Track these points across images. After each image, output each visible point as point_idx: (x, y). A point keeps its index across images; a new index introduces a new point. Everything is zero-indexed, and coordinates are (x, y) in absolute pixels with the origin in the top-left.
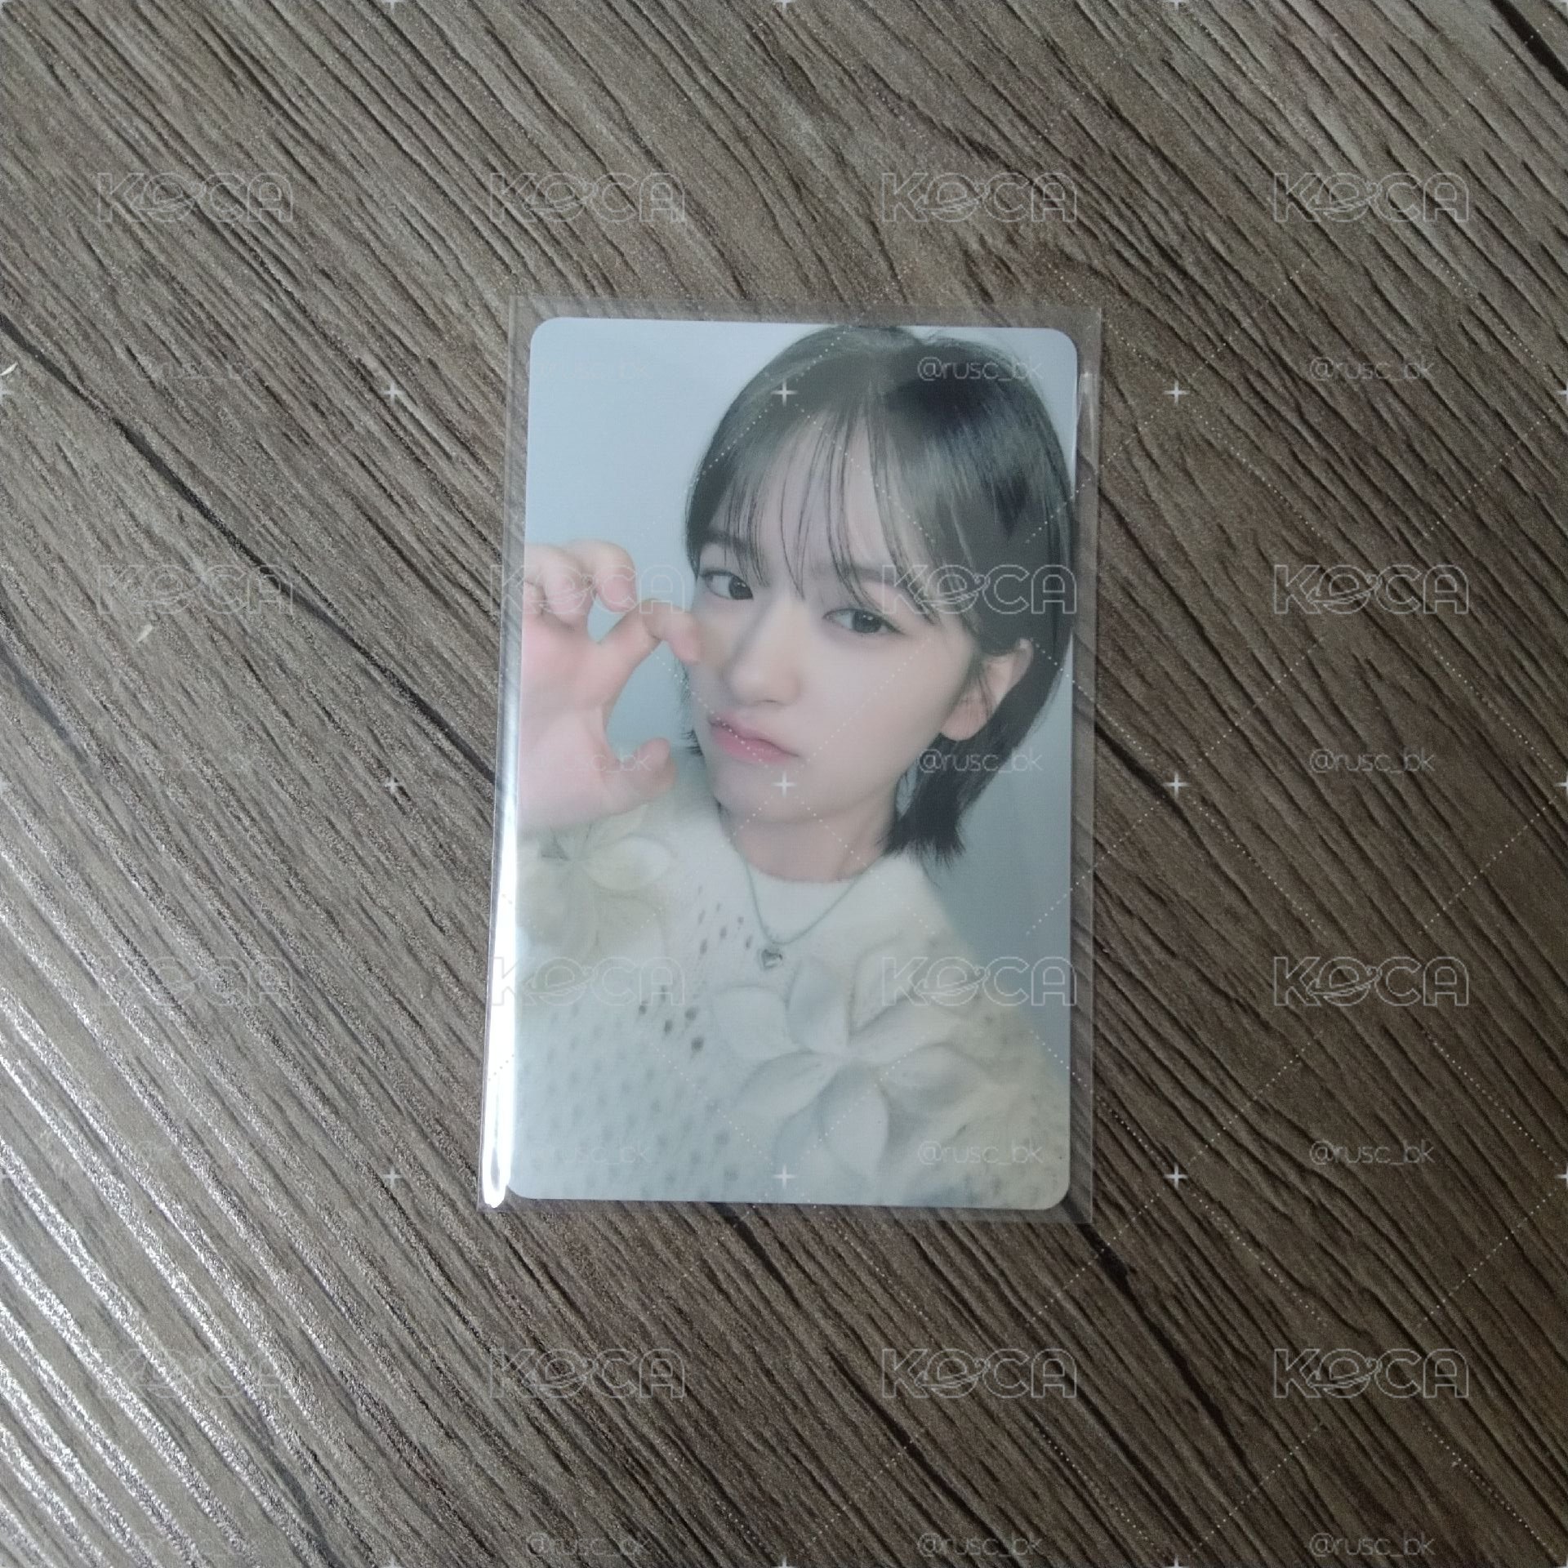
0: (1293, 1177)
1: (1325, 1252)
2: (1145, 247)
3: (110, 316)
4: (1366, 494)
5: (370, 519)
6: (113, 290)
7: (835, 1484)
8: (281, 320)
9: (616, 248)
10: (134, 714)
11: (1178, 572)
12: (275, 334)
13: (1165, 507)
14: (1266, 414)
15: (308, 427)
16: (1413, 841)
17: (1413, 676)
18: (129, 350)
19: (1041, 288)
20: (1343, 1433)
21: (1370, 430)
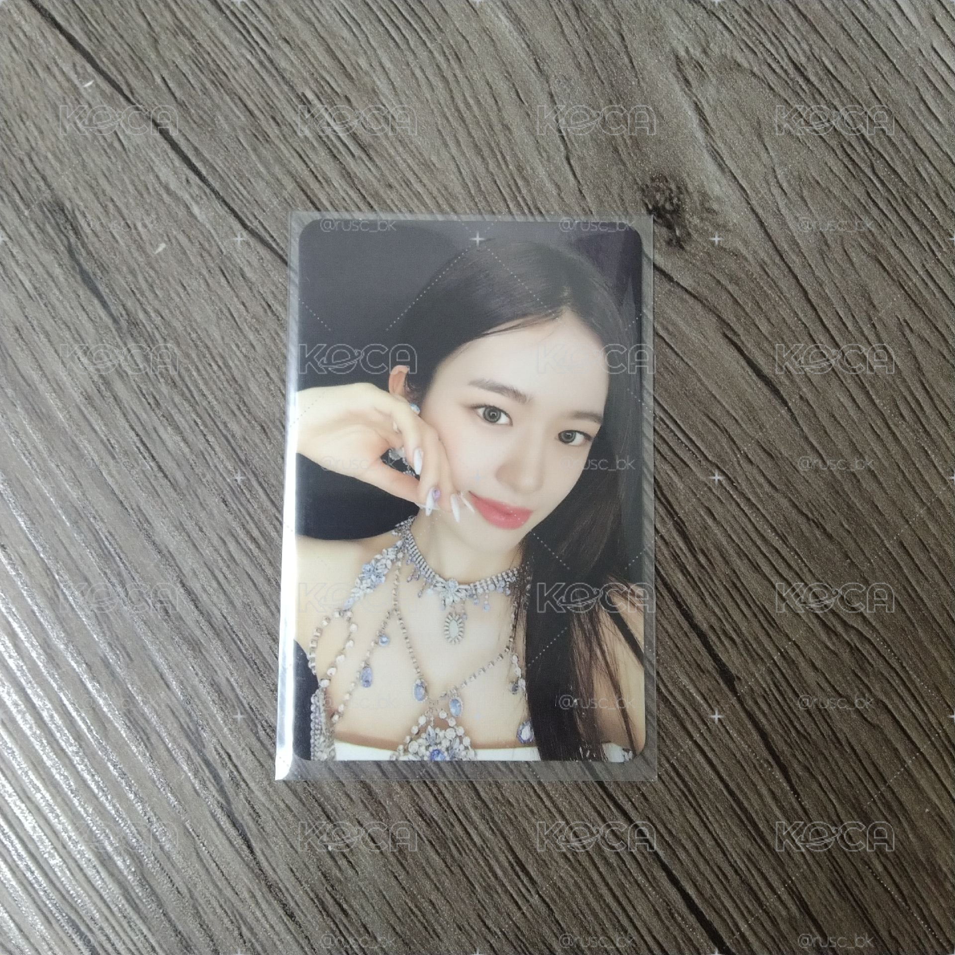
0: (840, 629)
1: (856, 675)
2: (785, 63)
3: (153, 56)
4: (910, 221)
5: (303, 190)
6: (156, 41)
7: (548, 795)
8: (257, 66)
9: (464, 37)
10: (150, 296)
11: (794, 257)
12: (253, 74)
13: (789, 218)
14: (852, 167)
15: (269, 131)
16: (926, 431)
17: (932, 332)
18: (163, 79)
19: (721, 81)
20: (860, 786)
21: (914, 182)
